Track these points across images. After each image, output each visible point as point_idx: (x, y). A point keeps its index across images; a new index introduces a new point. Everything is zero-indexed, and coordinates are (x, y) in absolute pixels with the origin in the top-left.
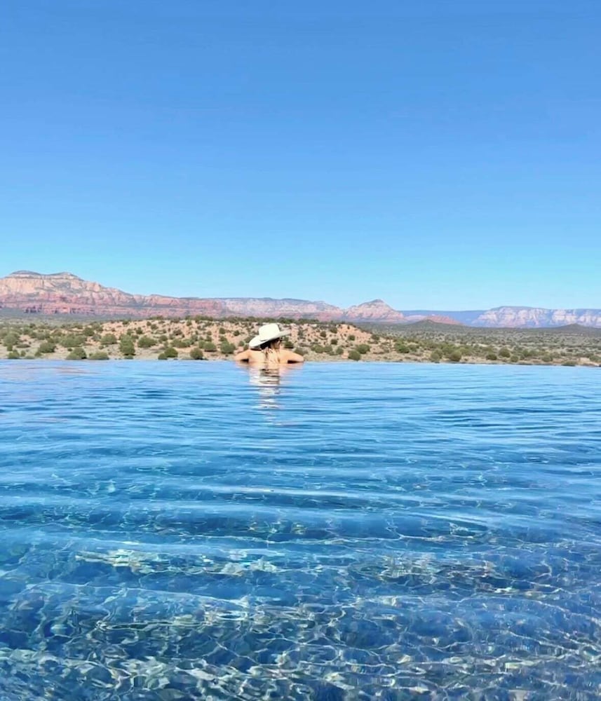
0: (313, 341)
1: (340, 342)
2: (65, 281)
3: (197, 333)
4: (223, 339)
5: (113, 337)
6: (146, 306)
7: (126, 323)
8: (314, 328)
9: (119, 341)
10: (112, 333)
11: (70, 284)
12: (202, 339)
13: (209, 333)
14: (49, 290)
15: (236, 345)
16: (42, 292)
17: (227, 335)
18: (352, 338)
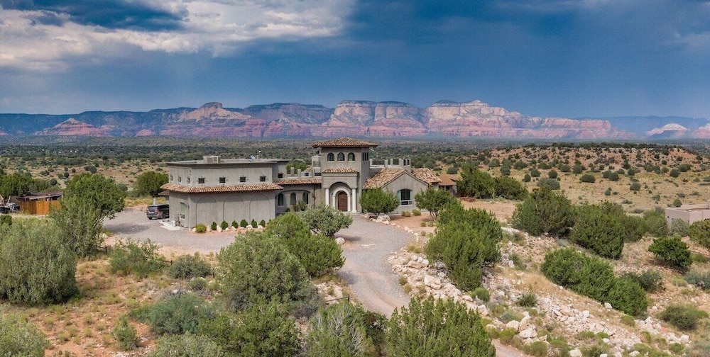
0: (647, 161)
1: (670, 163)
2: (476, 108)
3: (559, 157)
4: (578, 162)
5: (498, 162)
6: (544, 127)
7: (508, 151)
8: (650, 152)
9: (501, 164)
10: (497, 158)
11: (480, 110)
12: (562, 162)
13: (568, 157)
14: (464, 116)
15: (586, 167)
16: (459, 118)
17: (581, 160)
18: (680, 159)
